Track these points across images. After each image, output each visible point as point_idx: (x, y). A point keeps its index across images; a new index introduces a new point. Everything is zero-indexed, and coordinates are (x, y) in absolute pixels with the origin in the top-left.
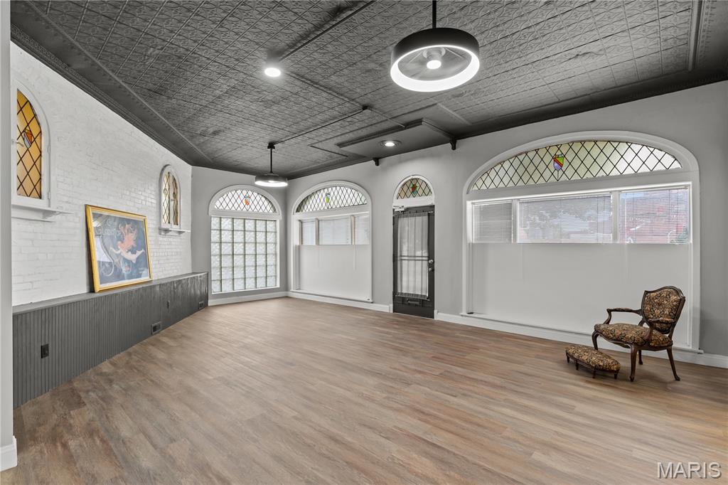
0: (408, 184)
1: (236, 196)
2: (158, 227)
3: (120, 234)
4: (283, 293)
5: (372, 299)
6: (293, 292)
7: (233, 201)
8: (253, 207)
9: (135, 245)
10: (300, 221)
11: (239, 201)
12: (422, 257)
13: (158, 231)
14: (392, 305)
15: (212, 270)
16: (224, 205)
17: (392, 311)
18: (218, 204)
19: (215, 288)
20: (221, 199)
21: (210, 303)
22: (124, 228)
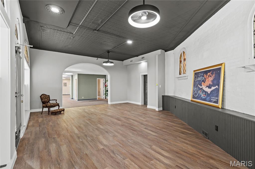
3: (204, 78)
9: (211, 84)
22: (207, 75)
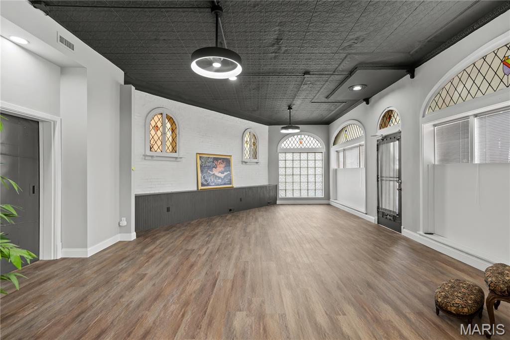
0: (386, 115)
1: (294, 139)
2: (241, 160)
4: (326, 201)
5: (366, 210)
6: (332, 202)
7: (292, 142)
8: (305, 145)
9: (223, 170)
10: (337, 151)
11: (296, 142)
12: (394, 178)
13: (241, 162)
14: (376, 217)
15: (280, 184)
16: (287, 145)
17: (376, 223)
18: (283, 145)
19: (281, 194)
20: (285, 142)
21: (278, 202)
22: (218, 162)
